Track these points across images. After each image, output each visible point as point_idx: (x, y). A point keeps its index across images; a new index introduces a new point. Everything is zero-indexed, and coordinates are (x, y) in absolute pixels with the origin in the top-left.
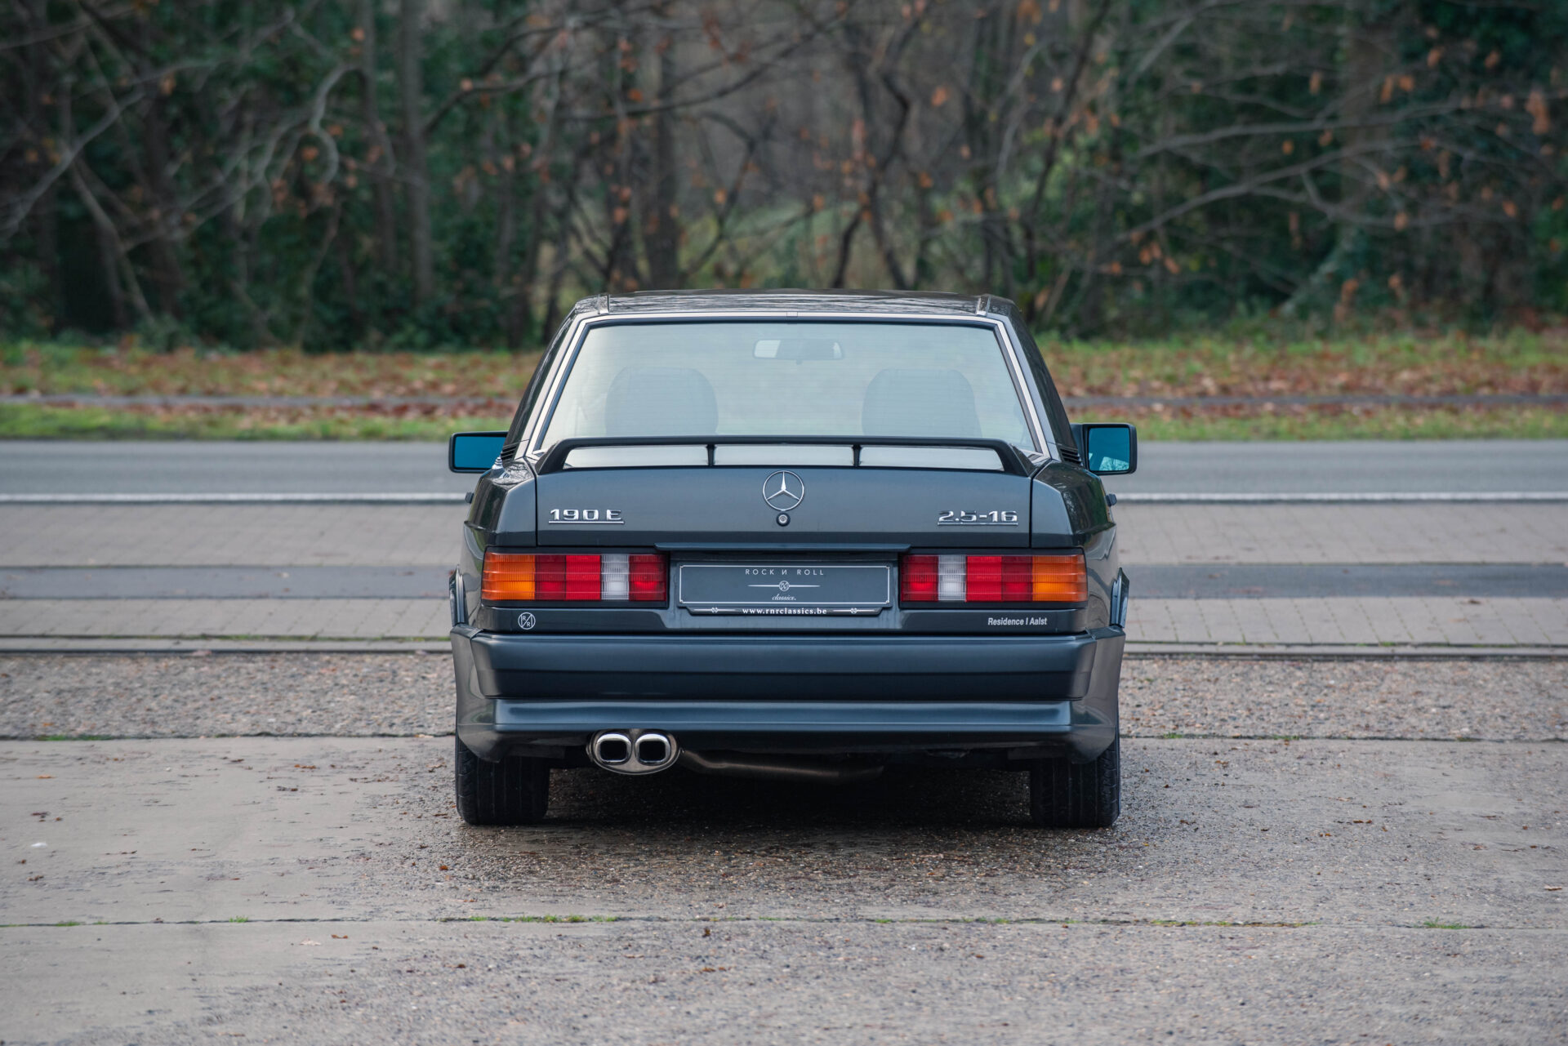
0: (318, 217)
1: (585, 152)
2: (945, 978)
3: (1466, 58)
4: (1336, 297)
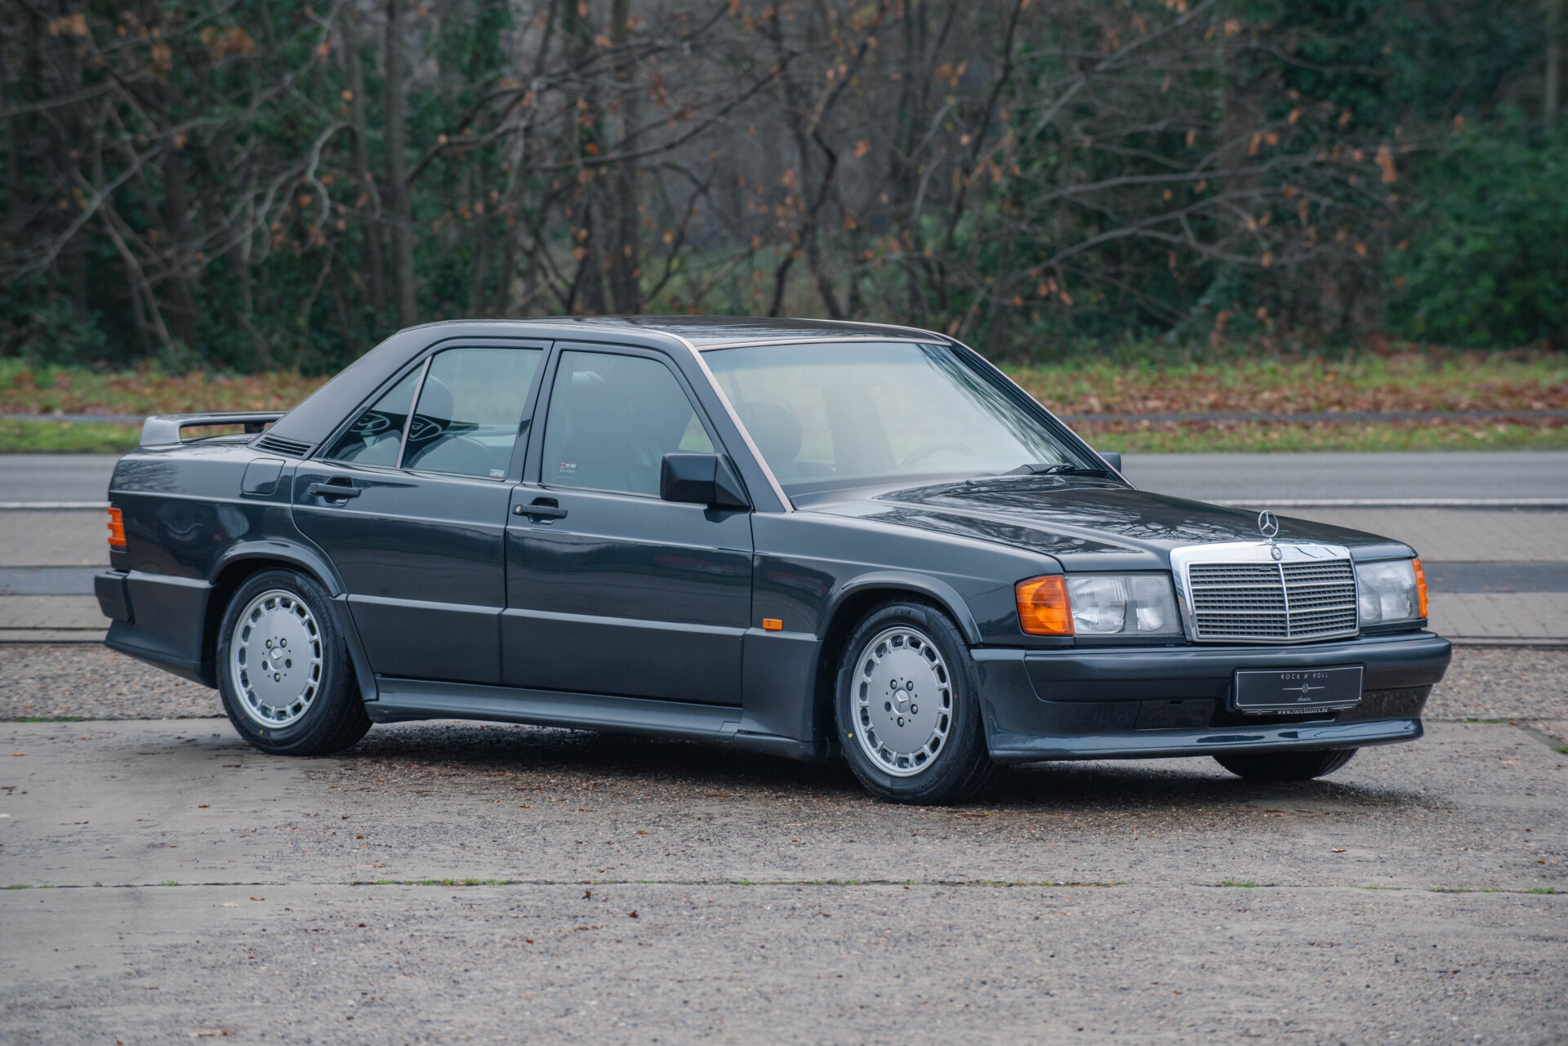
0: (313, 256)
3: (1323, 117)
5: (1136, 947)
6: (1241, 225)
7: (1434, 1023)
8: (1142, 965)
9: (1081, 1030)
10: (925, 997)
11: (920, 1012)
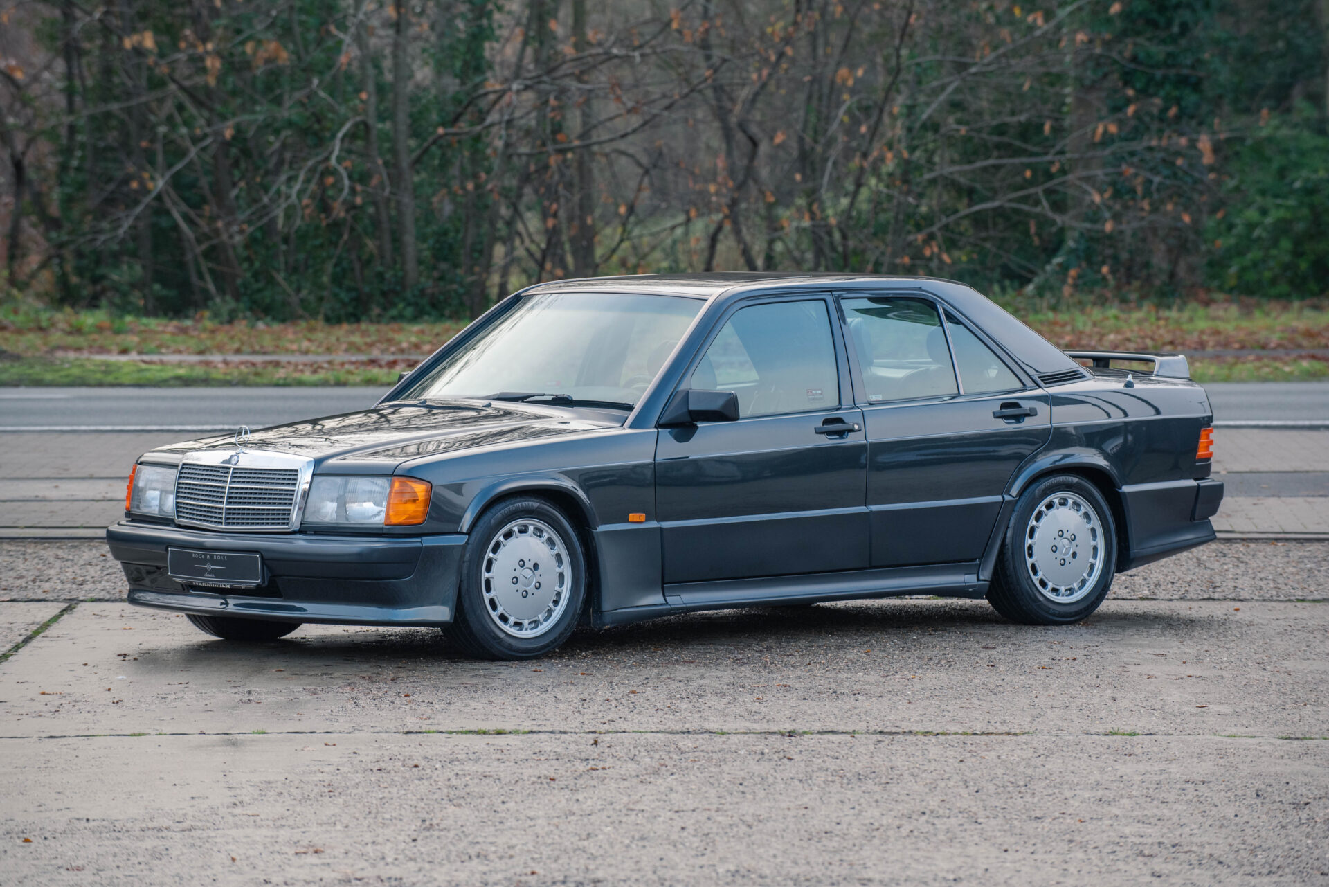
0: (336, 226)
1: (526, 178)
2: (764, 774)
3: (1155, 111)
4: (1064, 282)
5: (1043, 784)
6: (1087, 199)
7: (1293, 845)
8: (1050, 799)
9: (1006, 851)
10: (876, 825)
11: (874, 837)
